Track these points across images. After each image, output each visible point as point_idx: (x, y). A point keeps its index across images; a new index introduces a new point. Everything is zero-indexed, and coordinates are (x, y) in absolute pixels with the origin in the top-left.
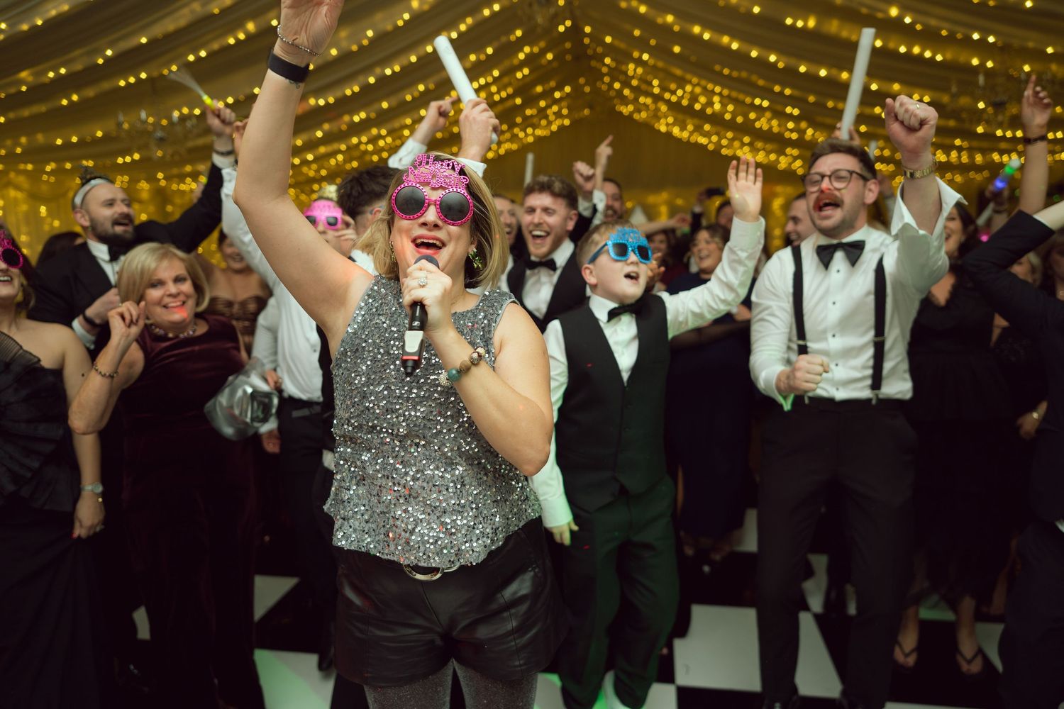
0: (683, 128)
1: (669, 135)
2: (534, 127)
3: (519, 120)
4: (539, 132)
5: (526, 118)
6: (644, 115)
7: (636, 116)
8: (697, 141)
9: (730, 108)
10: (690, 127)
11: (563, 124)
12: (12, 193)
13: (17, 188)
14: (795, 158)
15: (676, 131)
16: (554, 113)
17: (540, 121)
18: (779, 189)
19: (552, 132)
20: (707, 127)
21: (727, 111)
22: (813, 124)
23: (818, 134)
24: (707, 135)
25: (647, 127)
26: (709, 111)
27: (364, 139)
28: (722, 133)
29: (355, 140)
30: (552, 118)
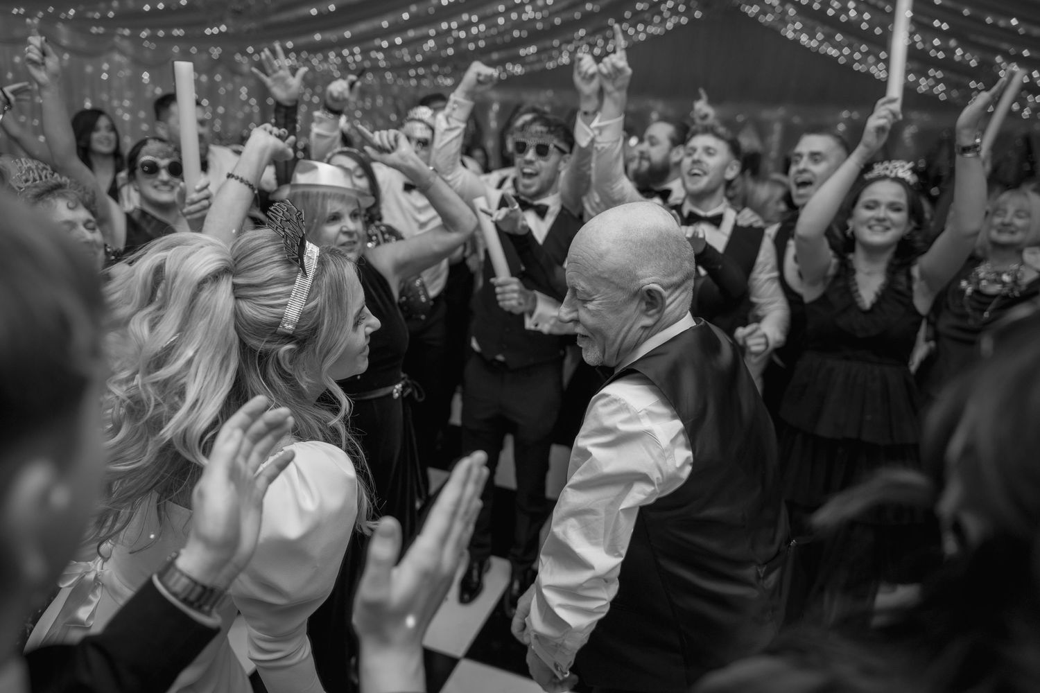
0: (812, 37)
1: (796, 42)
2: (647, 23)
3: (628, 14)
4: (652, 30)
5: (636, 14)
6: (769, 18)
7: (762, 19)
8: (826, 53)
9: (867, 16)
10: (820, 36)
11: (679, 23)
12: (117, 57)
13: (122, 52)
14: (938, 81)
15: (804, 38)
16: (669, 9)
17: (653, 17)
18: (915, 115)
19: (667, 31)
20: (839, 37)
21: (863, 20)
22: (965, 43)
23: (968, 56)
24: (838, 46)
25: (773, 32)
26: (843, 18)
27: (454, 25)
28: (856, 45)
29: (444, 26)
30: (666, 14)
